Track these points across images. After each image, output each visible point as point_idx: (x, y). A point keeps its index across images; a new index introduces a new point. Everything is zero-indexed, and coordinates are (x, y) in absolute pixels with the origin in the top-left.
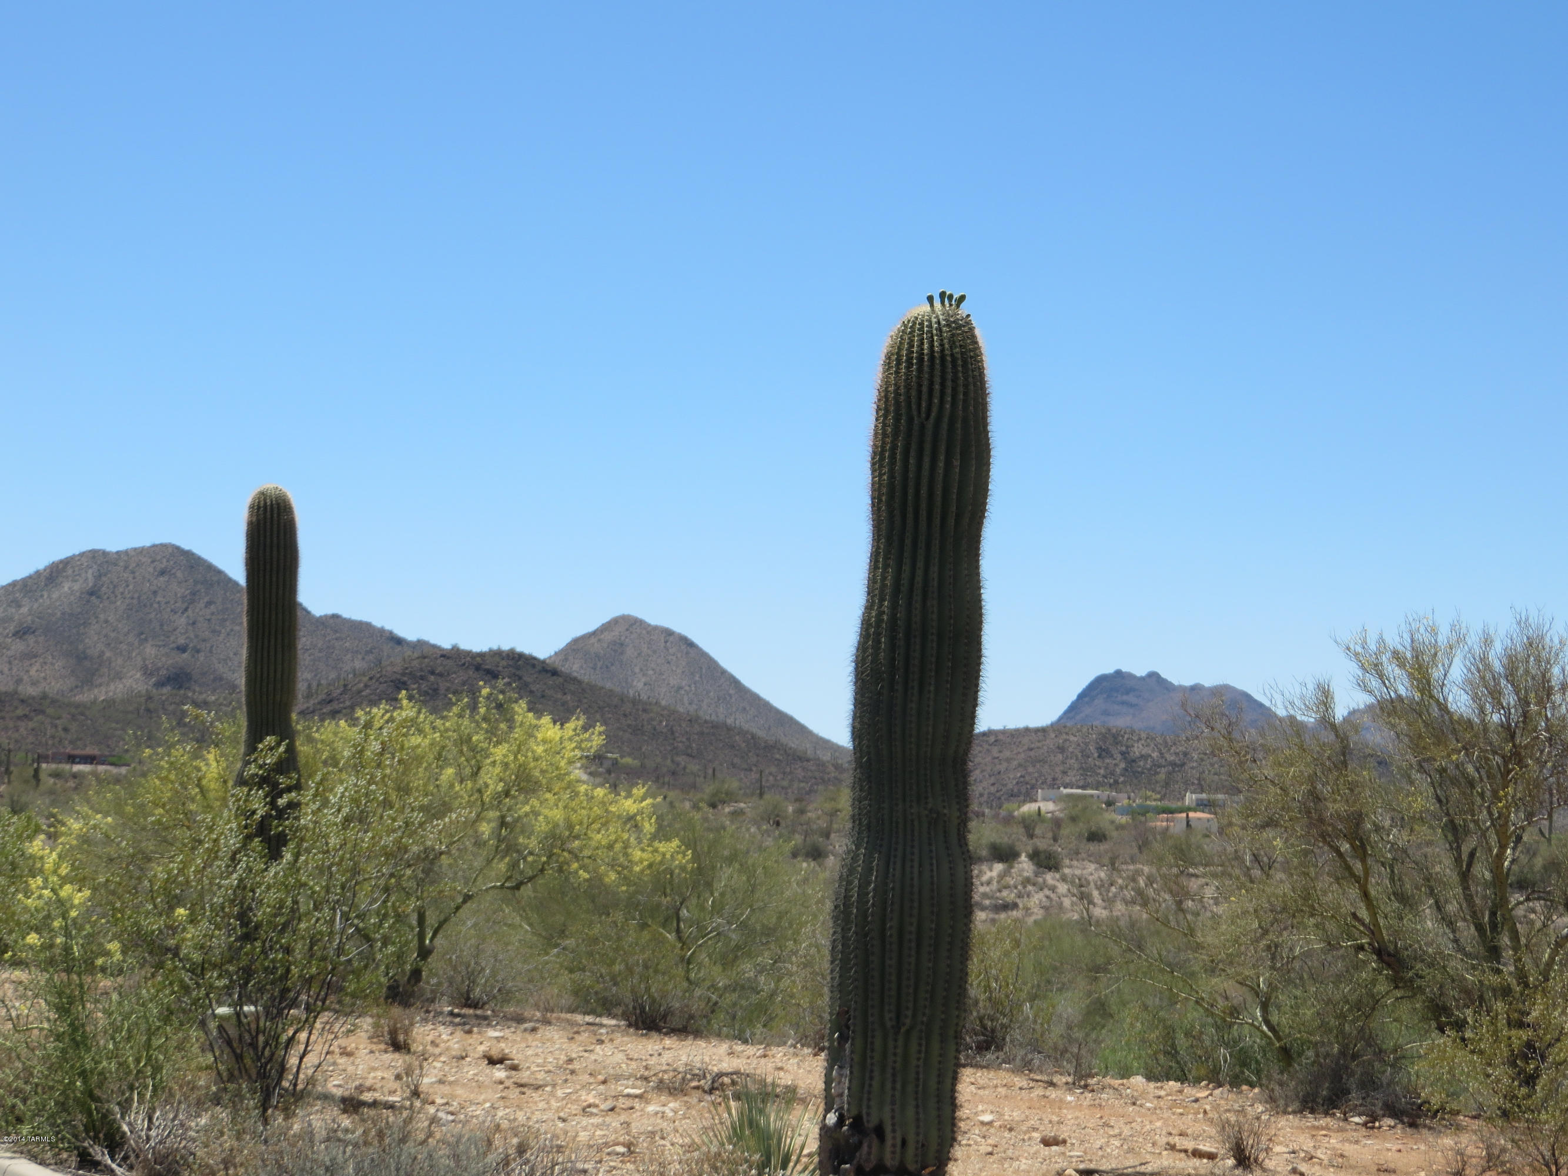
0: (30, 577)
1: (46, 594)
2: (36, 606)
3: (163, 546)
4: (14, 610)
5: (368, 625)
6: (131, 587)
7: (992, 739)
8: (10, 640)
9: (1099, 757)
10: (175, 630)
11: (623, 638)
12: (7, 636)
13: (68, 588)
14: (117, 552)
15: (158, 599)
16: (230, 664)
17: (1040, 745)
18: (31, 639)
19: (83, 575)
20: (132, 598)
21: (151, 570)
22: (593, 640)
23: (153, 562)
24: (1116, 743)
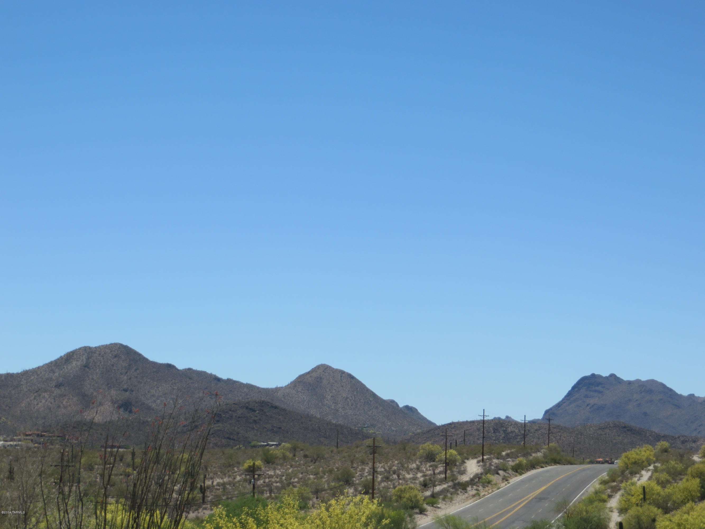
0: (58, 359)
1: (65, 367)
2: (61, 372)
3: (116, 344)
4: (52, 374)
5: (205, 373)
6: (102, 363)
7: (453, 426)
8: (53, 389)
9: (494, 432)
10: (122, 382)
11: (322, 375)
12: (52, 387)
13: (75, 365)
14: (95, 347)
15: (115, 368)
16: (146, 396)
17: (471, 428)
18: (63, 389)
19: (81, 358)
20: (103, 368)
21: (111, 355)
22: (308, 376)
23: (111, 352)
24: (502, 426)
